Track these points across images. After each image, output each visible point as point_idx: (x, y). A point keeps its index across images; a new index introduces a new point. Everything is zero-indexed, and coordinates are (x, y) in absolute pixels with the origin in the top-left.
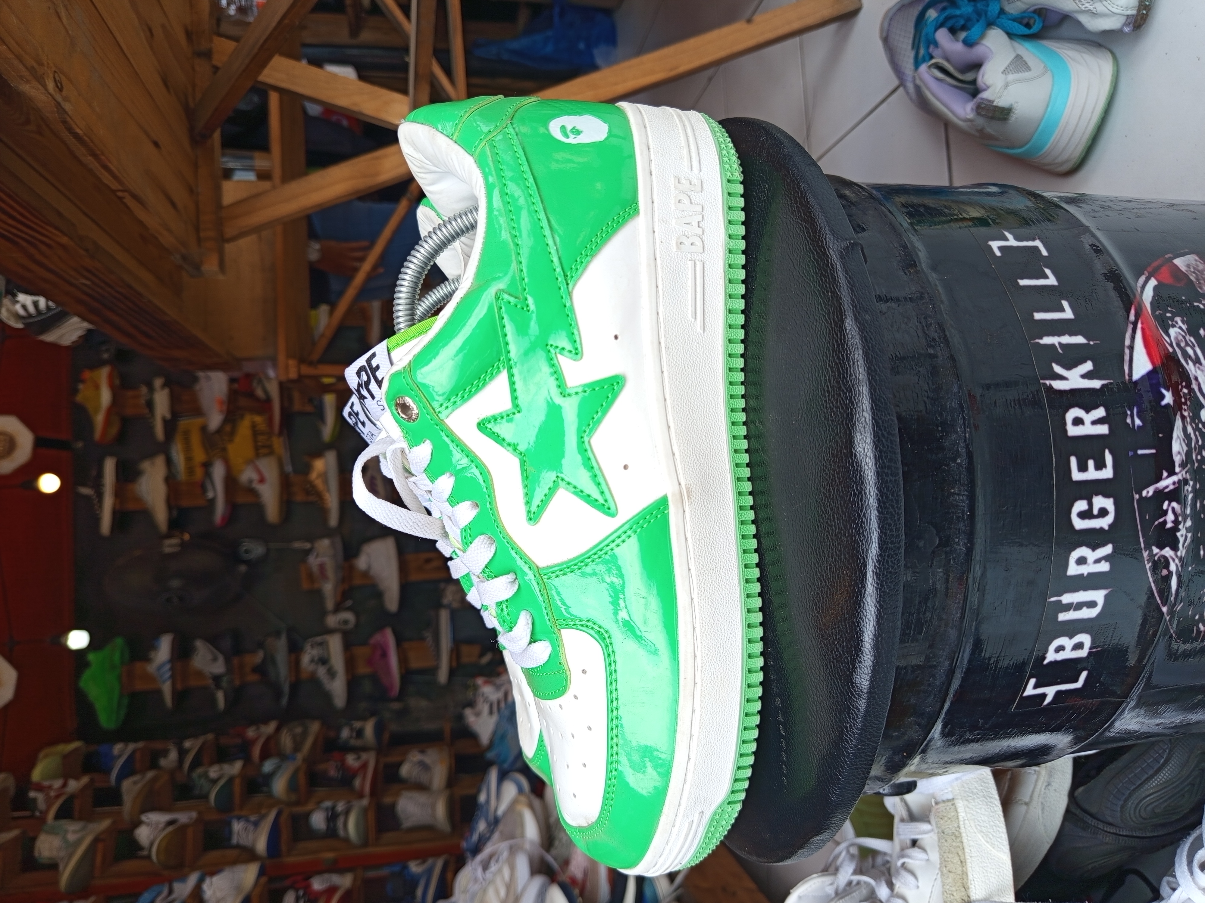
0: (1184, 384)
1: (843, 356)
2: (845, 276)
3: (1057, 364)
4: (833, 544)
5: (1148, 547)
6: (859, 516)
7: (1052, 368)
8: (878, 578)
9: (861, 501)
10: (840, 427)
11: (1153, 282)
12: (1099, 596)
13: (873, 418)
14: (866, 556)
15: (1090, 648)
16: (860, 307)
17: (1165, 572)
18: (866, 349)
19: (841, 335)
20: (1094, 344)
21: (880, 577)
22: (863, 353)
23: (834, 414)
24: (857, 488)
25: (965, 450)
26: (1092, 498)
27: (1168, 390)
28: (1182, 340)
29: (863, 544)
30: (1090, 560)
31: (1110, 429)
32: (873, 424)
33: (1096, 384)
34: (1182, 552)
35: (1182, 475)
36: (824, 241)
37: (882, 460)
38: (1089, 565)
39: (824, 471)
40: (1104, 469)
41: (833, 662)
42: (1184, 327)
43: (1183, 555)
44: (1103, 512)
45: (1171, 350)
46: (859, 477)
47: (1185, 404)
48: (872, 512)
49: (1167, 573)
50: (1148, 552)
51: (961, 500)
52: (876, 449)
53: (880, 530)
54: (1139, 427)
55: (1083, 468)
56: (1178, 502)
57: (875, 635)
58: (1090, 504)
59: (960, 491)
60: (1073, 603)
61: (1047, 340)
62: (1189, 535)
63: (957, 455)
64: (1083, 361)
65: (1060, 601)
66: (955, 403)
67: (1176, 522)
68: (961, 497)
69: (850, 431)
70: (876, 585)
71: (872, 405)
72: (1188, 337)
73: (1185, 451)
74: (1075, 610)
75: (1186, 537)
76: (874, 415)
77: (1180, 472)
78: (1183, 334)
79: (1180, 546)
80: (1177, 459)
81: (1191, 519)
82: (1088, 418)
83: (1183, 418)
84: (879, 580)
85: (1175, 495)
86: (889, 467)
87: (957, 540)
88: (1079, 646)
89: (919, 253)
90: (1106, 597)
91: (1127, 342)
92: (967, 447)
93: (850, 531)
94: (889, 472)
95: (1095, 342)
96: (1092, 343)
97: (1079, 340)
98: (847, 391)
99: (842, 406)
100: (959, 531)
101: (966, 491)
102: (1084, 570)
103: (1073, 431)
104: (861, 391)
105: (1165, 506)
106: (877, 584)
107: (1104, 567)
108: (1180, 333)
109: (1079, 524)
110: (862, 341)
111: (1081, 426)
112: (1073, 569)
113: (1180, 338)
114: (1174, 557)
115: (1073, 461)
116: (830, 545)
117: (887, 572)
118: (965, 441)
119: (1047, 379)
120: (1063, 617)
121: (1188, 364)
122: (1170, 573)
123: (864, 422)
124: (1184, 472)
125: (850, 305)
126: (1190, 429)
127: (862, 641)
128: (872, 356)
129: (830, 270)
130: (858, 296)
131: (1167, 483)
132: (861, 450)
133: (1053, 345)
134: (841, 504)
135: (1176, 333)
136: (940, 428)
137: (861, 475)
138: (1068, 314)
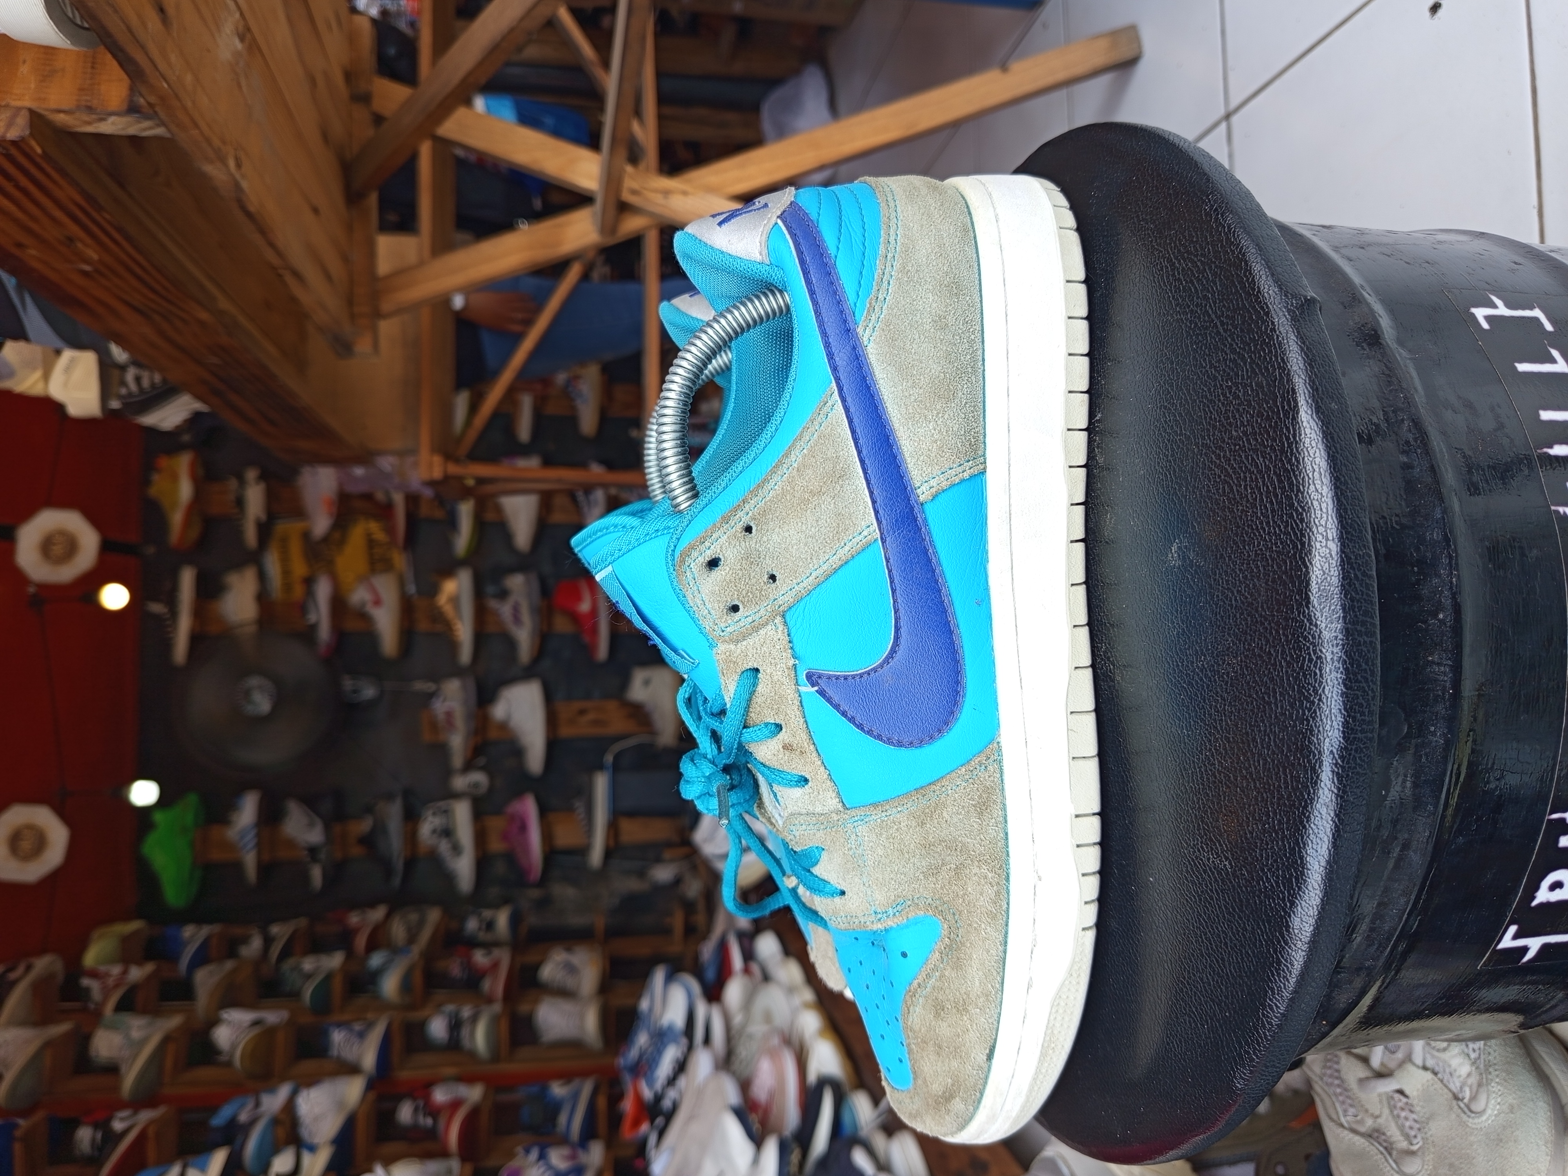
2: (1300, 346)
6: (1316, 691)
8: (1340, 781)
9: (1320, 670)
10: (1291, 562)
13: (1342, 551)
16: (1322, 390)
18: (1333, 452)
19: (1294, 431)
21: (1342, 780)
23: (1282, 543)
25: (1450, 601)
29: (1319, 731)
32: (1342, 561)
37: (1354, 611)
51: (1442, 672)
53: (1347, 712)
57: (1328, 862)
59: (1442, 659)
61: (1559, 450)
63: (1439, 607)
65: (1564, 820)
66: (1438, 534)
68: (1442, 669)
69: (1307, 567)
70: (1336, 791)
71: (1341, 532)
76: (1344, 547)
84: (1341, 784)
86: (1364, 623)
87: (1432, 729)
89: (1380, 319)
92: (1454, 596)
94: (1363, 630)
98: (1303, 510)
100: (1437, 716)
101: (1450, 659)
104: (1324, 510)
106: (1339, 789)
110: (1327, 440)
117: (1352, 773)
118: (1451, 588)
119: (1560, 505)
120: (1564, 841)
123: (1328, 555)
125: (1307, 387)
128: (1341, 461)
129: (1277, 336)
130: (1319, 375)
134: (1287, 672)
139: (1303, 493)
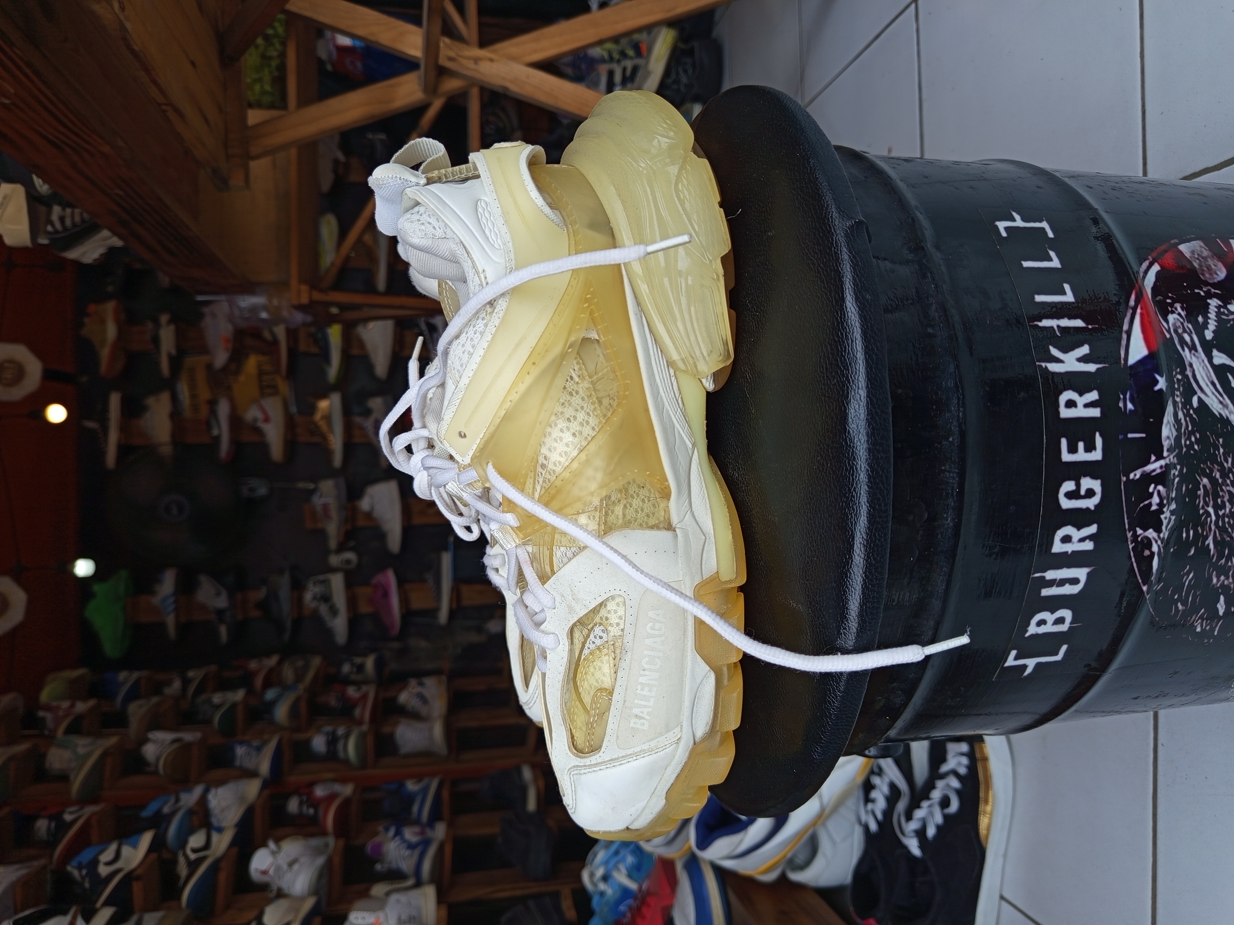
0: (1178, 370)
1: (842, 334)
2: (849, 255)
3: (1055, 347)
4: (824, 516)
5: (1132, 529)
6: (849, 490)
7: (1049, 351)
9: (853, 475)
10: (836, 404)
11: (1156, 268)
12: (1081, 573)
13: (868, 396)
14: (855, 528)
15: (1071, 623)
16: (861, 286)
17: (1147, 553)
18: (865, 328)
19: (841, 314)
20: (1092, 328)
21: (867, 549)
22: (862, 333)
23: (831, 391)
24: (849, 463)
25: (957, 429)
26: (1080, 478)
27: (1162, 376)
28: (1179, 326)
29: (852, 517)
30: (1075, 538)
31: (1102, 412)
32: (867, 403)
33: (1092, 368)
34: (1165, 534)
35: (1170, 460)
36: (830, 219)
37: (874, 437)
38: (1073, 543)
39: (819, 445)
40: (1093, 452)
41: (819, 628)
42: (1183, 313)
43: (1166, 537)
44: (1090, 493)
45: (1168, 336)
46: (852, 453)
47: (1178, 389)
48: (862, 486)
49: (1149, 554)
50: (1131, 532)
51: (951, 476)
52: (869, 426)
54: (1130, 410)
55: (1073, 449)
56: (1164, 486)
57: (860, 604)
58: (1078, 485)
59: (951, 468)
60: (1055, 580)
61: (1045, 323)
62: (1173, 518)
63: (950, 433)
64: (1080, 345)
65: (1044, 577)
66: (951, 383)
67: (1161, 505)
68: (952, 475)
69: (845, 408)
71: (867, 384)
72: (1186, 324)
73: (1174, 436)
74: (1057, 586)
75: (1170, 519)
76: (869, 393)
77: (1168, 456)
78: (1182, 320)
79: (1164, 528)
80: (1166, 444)
81: (1176, 502)
82: (1081, 401)
83: (1175, 403)
84: (866, 552)
85: (1162, 478)
86: (881, 445)
87: (945, 515)
88: (1060, 621)
89: (925, 232)
90: (1089, 574)
91: (1125, 327)
92: (960, 426)
93: (841, 504)
94: (881, 449)
95: (1093, 326)
96: (1090, 327)
97: (1079, 323)
98: (844, 368)
99: (839, 384)
100: (948, 507)
101: (957, 468)
102: (1068, 548)
103: (1065, 413)
104: (858, 369)
105: (1151, 490)
106: (865, 555)
107: (1089, 546)
108: (1178, 320)
109: (1066, 504)
110: (861, 320)
111: (1073, 409)
112: (1058, 547)
113: (1179, 324)
114: (1157, 538)
115: (1064, 442)
116: (821, 516)
117: (874, 545)
118: (958, 420)
119: (1043, 362)
120: (1046, 592)
121: (1184, 350)
122: (1153, 554)
123: (859, 399)
124: (1171, 457)
125: (851, 283)
126: (1181, 415)
127: (847, 609)
128: (870, 335)
129: (835, 248)
130: (860, 275)
131: (1155, 466)
132: (855, 426)
133: (1052, 328)
134: (833, 477)
135: (1174, 319)
136: (934, 407)
137: (853, 451)
138: (1069, 297)
139: (844, 357)
